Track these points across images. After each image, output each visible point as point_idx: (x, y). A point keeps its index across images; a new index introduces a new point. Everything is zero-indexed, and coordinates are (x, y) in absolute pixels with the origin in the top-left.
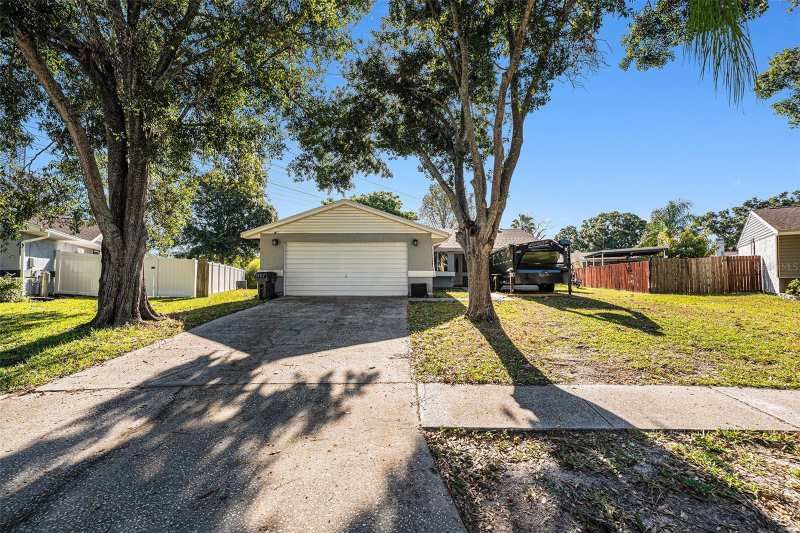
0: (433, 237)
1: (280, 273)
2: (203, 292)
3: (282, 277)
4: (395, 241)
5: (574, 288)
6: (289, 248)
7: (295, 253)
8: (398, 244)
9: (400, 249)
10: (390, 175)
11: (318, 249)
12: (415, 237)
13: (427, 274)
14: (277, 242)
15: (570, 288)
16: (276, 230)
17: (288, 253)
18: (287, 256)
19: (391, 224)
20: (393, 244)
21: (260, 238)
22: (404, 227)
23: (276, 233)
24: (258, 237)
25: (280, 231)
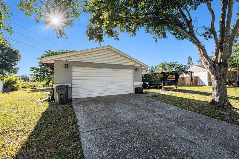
0: (142, 67)
3: (71, 88)
9: (129, 73)
12: (137, 68)
13: (140, 83)
14: (67, 66)
15: (176, 86)
17: (73, 73)
18: (73, 75)
19: (127, 61)
20: (127, 70)
21: (54, 63)
22: (132, 62)
23: (67, 60)
24: (53, 62)
25: (70, 59)
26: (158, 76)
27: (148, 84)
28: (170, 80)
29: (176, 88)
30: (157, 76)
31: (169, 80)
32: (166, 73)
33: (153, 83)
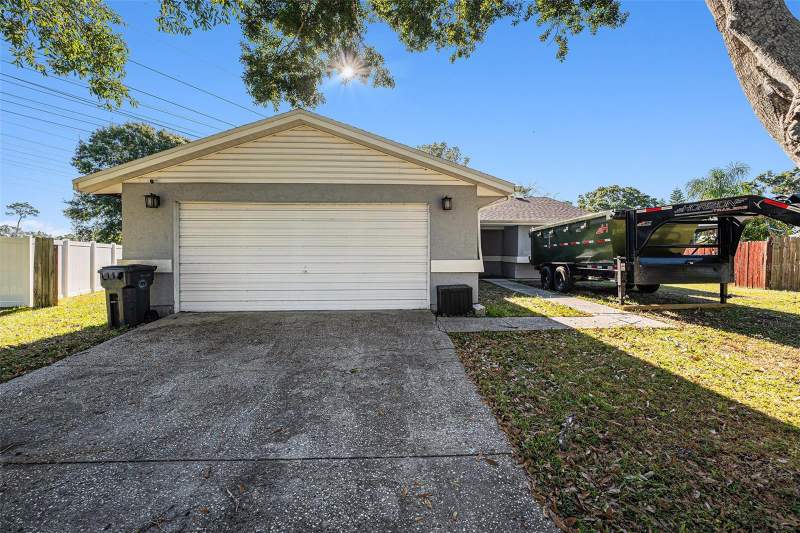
0: (481, 192)
1: (164, 265)
2: (47, 297)
3: (169, 276)
4: (405, 201)
5: (731, 289)
6: (185, 214)
7: (198, 226)
8: (410, 207)
9: (416, 217)
10: (389, 82)
11: (249, 215)
12: (446, 194)
13: (468, 267)
14: (156, 201)
15: (723, 288)
16: (154, 175)
17: (184, 224)
18: (184, 232)
19: (397, 165)
20: (400, 207)
21: (120, 192)
22: (423, 171)
23: (152, 181)
24: (118, 189)
25: (167, 177)
26: (604, 236)
27: (561, 269)
28: (688, 251)
29: (723, 301)
30: (600, 231)
31: (680, 255)
32: (641, 217)
33: (590, 268)
